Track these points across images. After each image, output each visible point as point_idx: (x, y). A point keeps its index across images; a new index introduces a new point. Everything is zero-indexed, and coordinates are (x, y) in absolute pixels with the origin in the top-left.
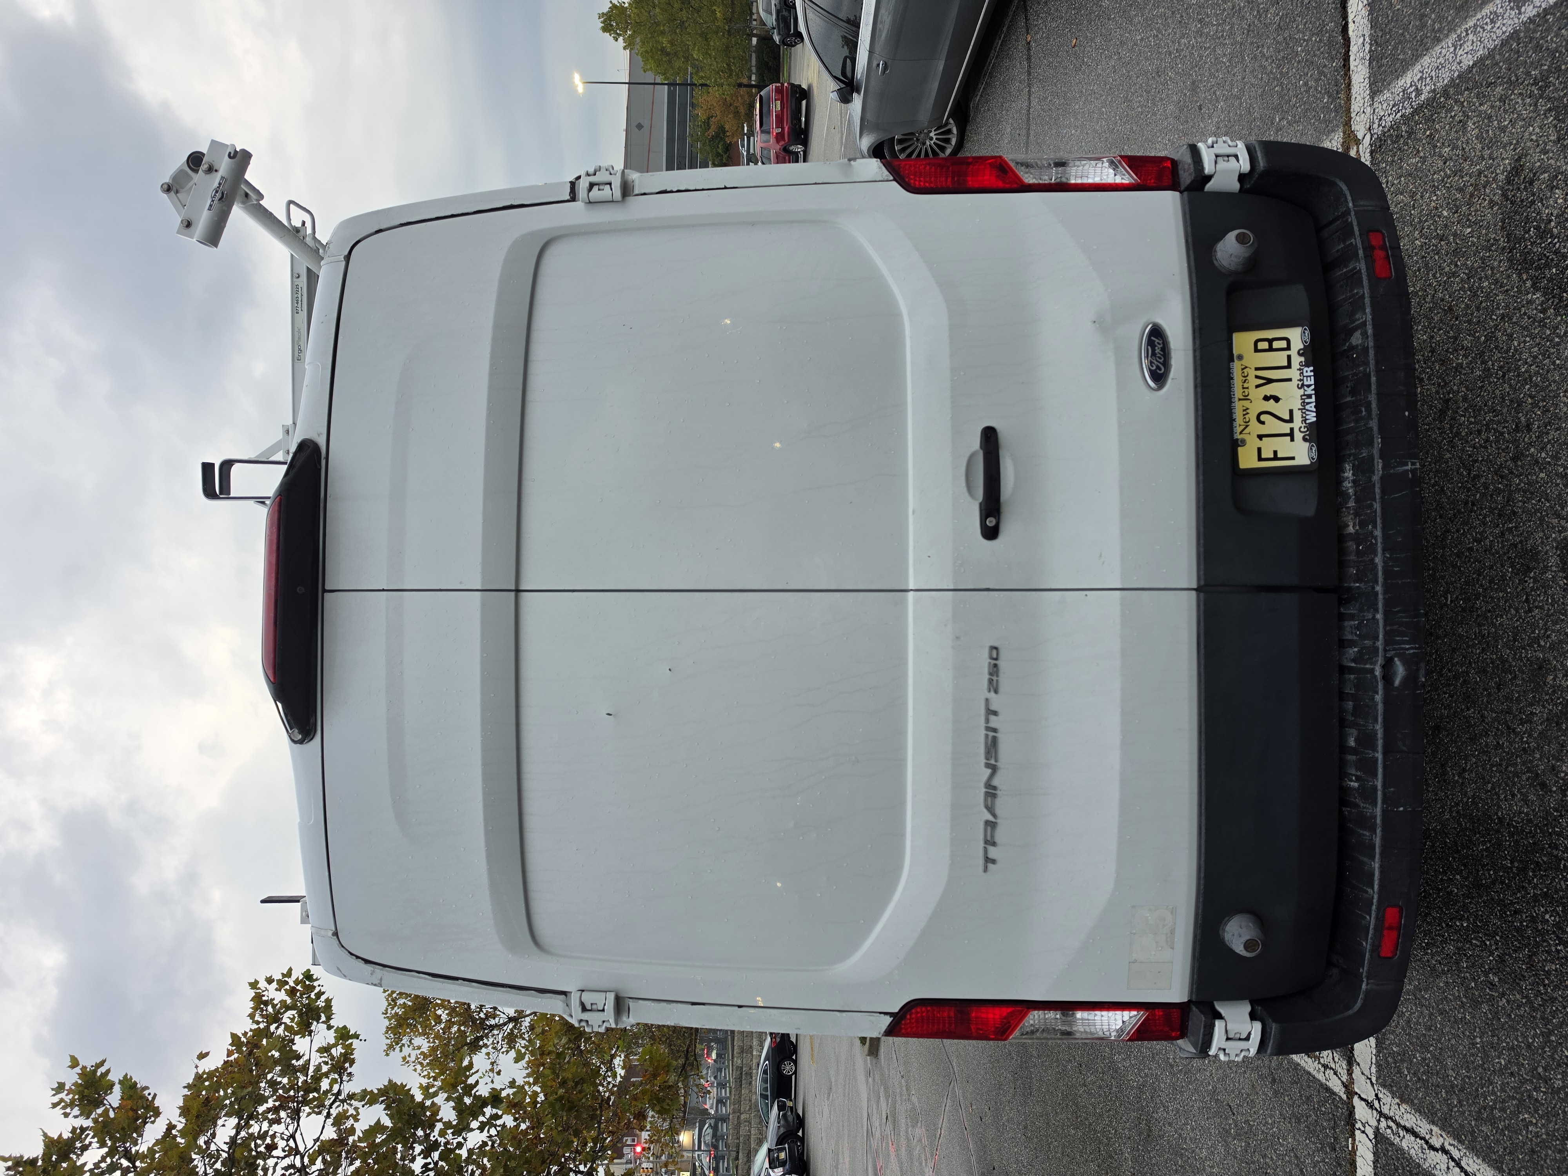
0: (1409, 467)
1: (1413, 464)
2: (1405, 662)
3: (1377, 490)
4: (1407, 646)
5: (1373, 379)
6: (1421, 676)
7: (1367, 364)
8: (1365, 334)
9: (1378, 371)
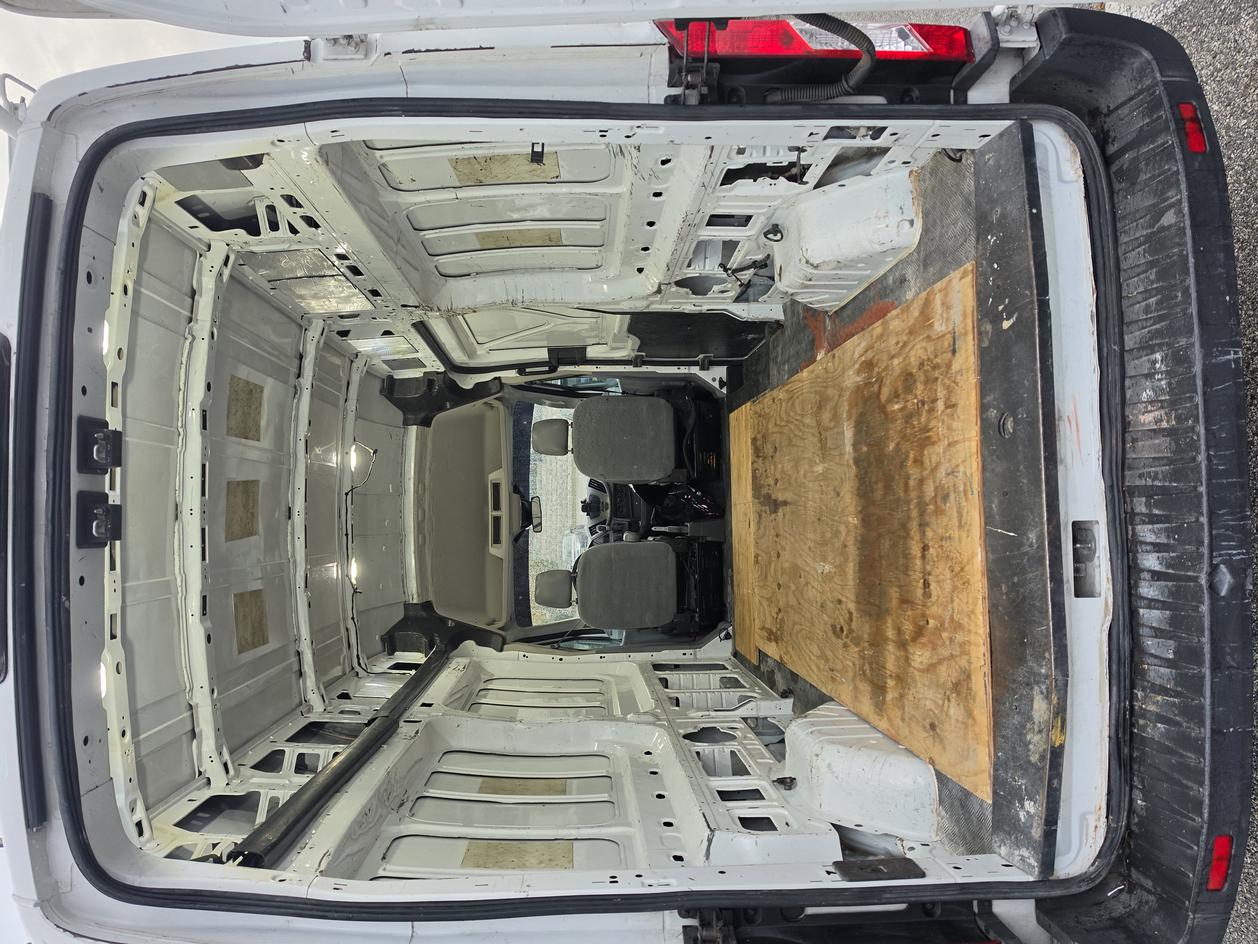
0: (1232, 356)
1: (1236, 353)
2: (1233, 572)
3: (1199, 383)
4: (1234, 552)
5: (1191, 260)
6: (1248, 584)
7: (1183, 244)
8: (1180, 212)
9: (1196, 252)
